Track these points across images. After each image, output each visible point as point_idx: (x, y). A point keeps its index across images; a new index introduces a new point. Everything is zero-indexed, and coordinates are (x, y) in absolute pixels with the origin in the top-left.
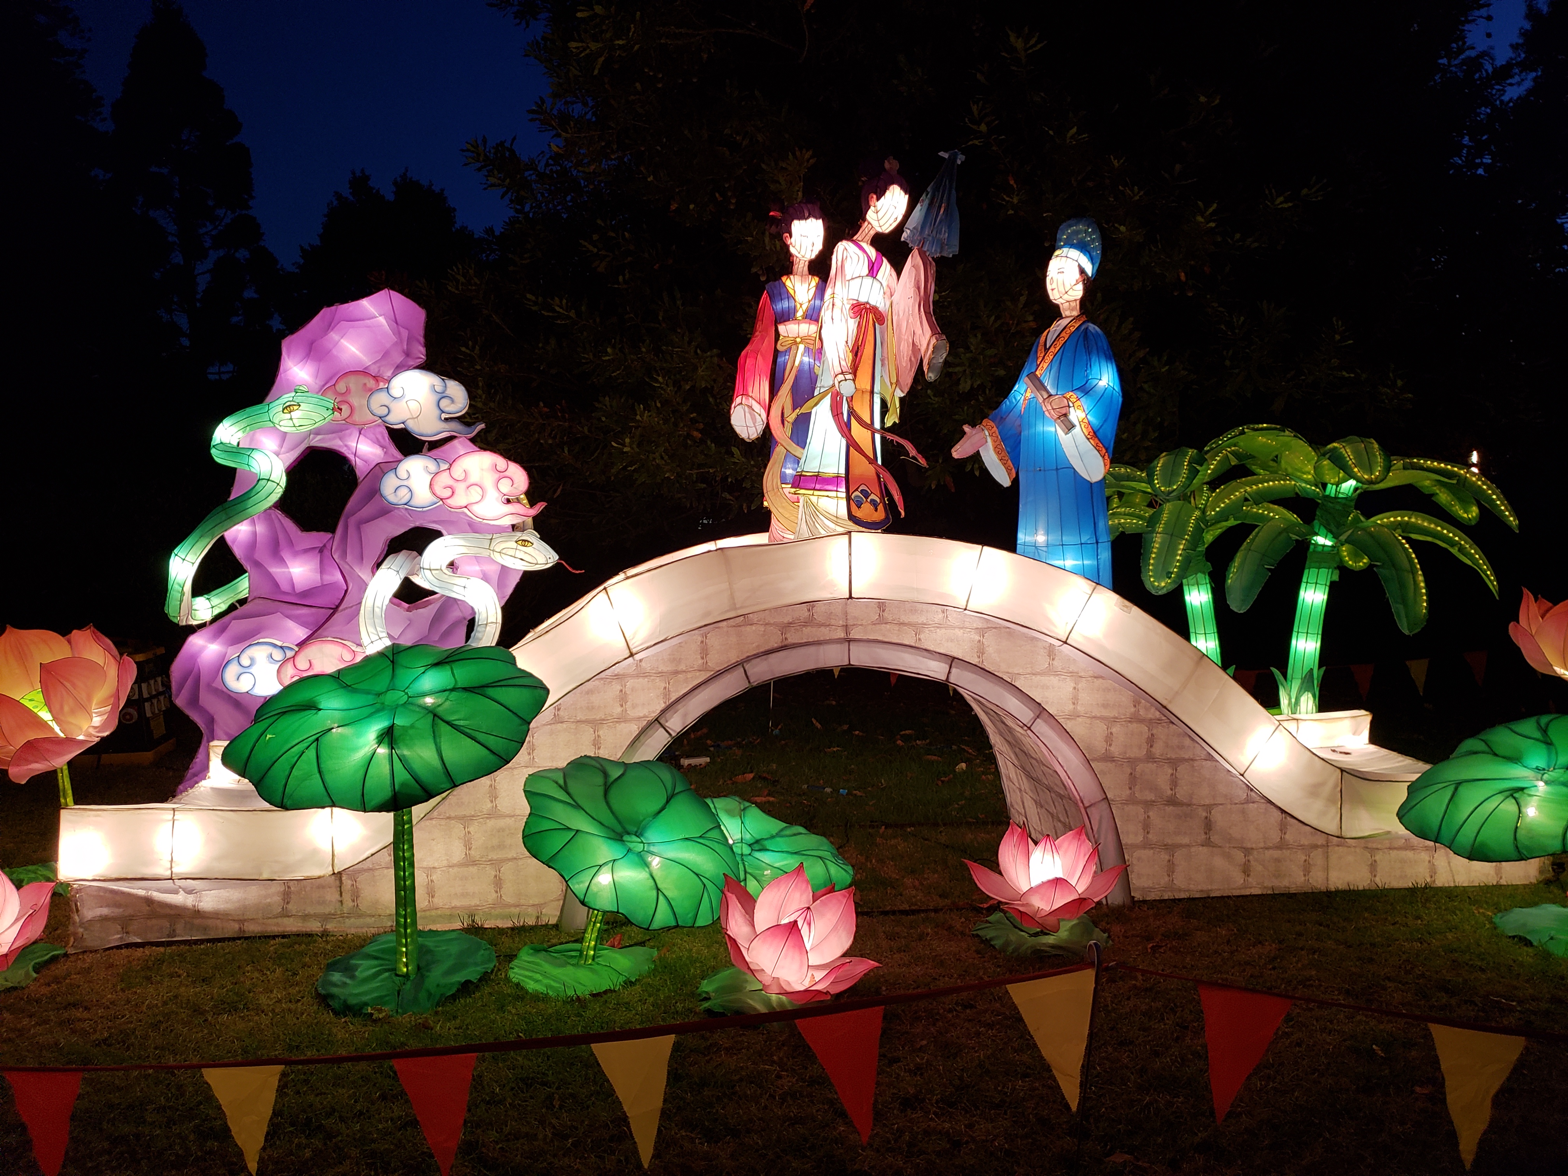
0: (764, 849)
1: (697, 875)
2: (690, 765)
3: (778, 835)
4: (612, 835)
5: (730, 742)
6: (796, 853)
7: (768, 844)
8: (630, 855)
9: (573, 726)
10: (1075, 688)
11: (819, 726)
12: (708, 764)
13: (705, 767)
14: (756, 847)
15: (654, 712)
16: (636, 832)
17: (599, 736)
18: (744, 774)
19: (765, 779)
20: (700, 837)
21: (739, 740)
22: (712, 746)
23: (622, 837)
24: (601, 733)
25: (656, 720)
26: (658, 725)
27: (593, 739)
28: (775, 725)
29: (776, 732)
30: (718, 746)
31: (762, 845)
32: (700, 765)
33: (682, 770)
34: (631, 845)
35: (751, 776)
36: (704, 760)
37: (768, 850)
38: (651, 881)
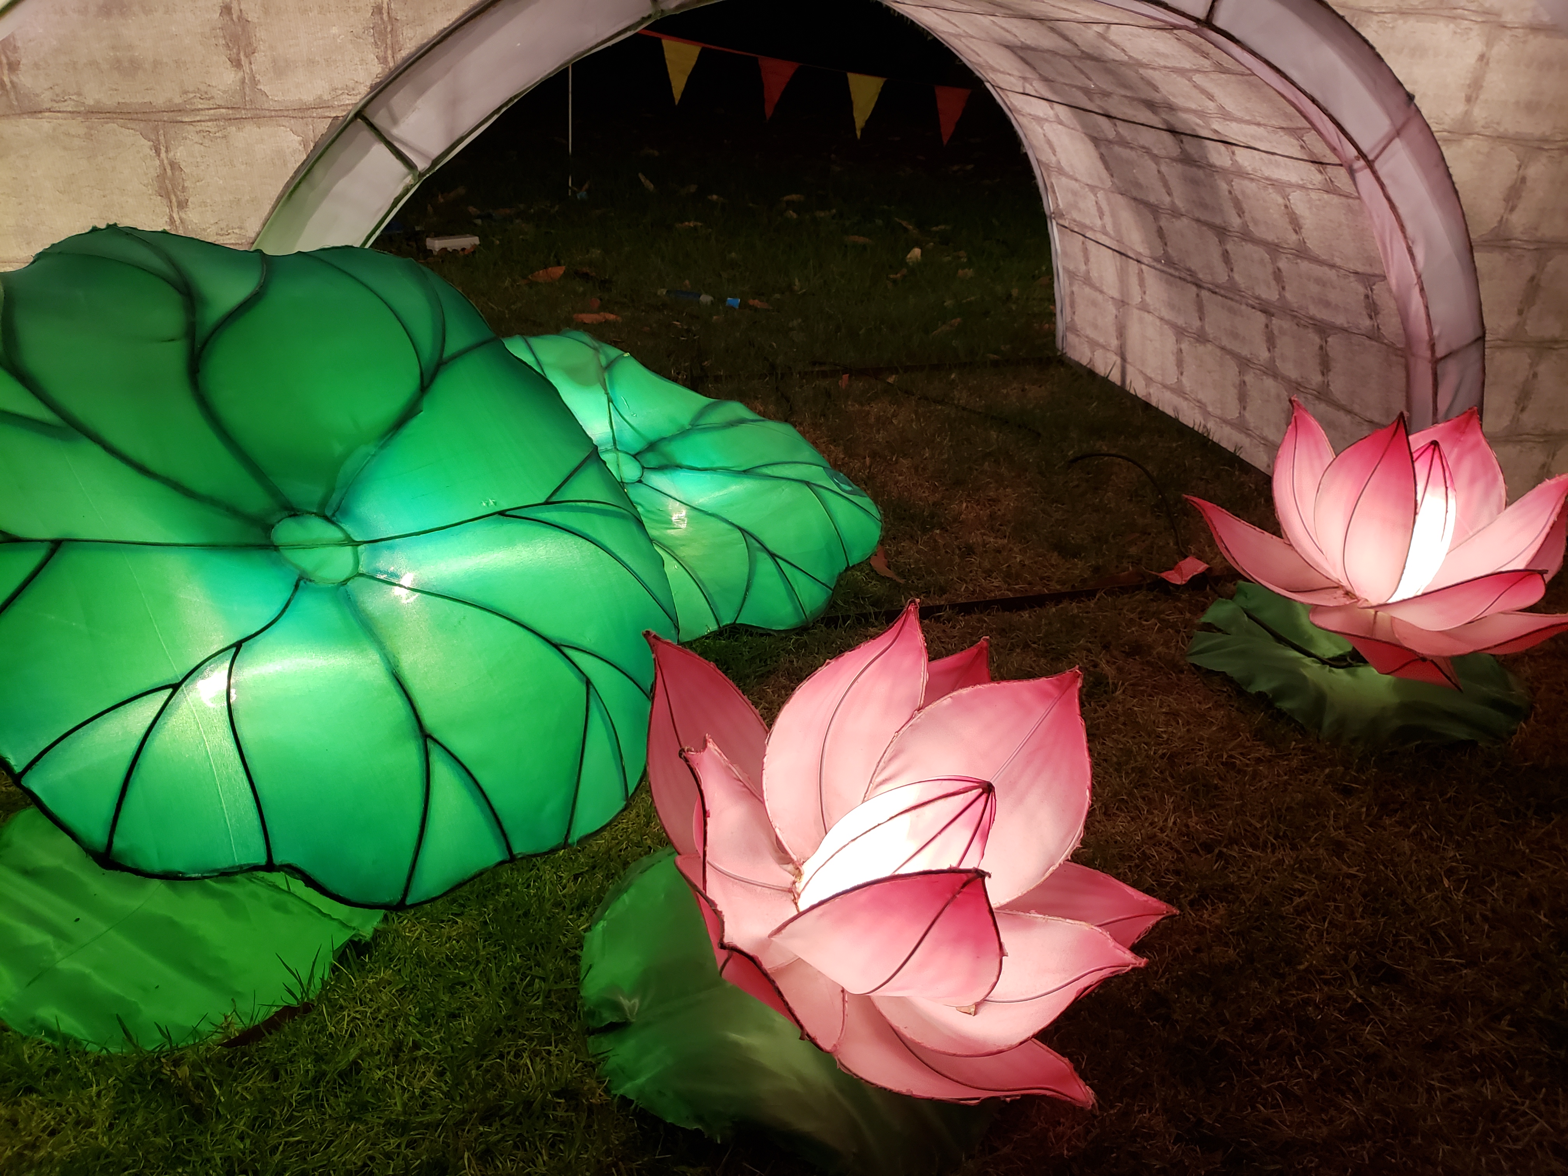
0: (669, 466)
1: (557, 646)
2: (444, 249)
3: (694, 427)
4: (229, 530)
5: (508, 211)
6: (746, 472)
7: (681, 451)
8: (306, 602)
9: (76, 127)
10: (1482, 57)
11: (651, 187)
12: (475, 250)
13: (474, 253)
14: (652, 459)
15: (349, 91)
16: (324, 504)
17: (174, 165)
18: (546, 268)
19: (586, 277)
20: (547, 503)
21: (522, 206)
22: (478, 217)
23: (268, 528)
24: (180, 153)
25: (360, 115)
26: (366, 134)
27: (153, 173)
28: (578, 184)
29: (582, 194)
30: (489, 216)
31: (664, 455)
32: (463, 249)
33: (430, 259)
34: (306, 560)
35: (559, 271)
36: (469, 241)
37: (679, 467)
38: (397, 700)
